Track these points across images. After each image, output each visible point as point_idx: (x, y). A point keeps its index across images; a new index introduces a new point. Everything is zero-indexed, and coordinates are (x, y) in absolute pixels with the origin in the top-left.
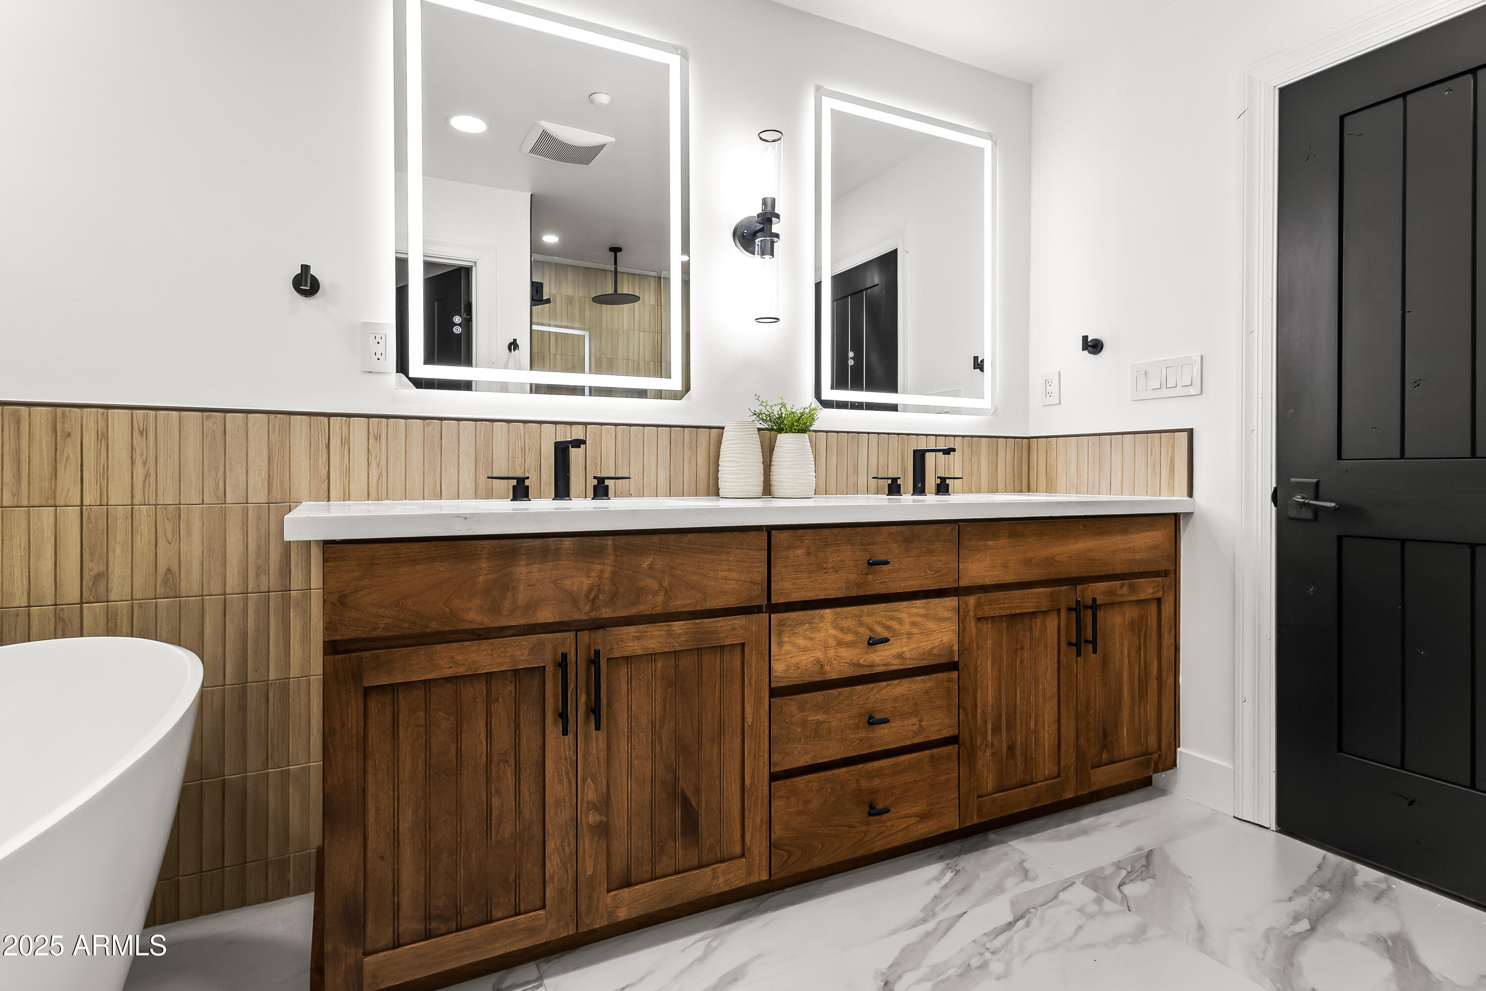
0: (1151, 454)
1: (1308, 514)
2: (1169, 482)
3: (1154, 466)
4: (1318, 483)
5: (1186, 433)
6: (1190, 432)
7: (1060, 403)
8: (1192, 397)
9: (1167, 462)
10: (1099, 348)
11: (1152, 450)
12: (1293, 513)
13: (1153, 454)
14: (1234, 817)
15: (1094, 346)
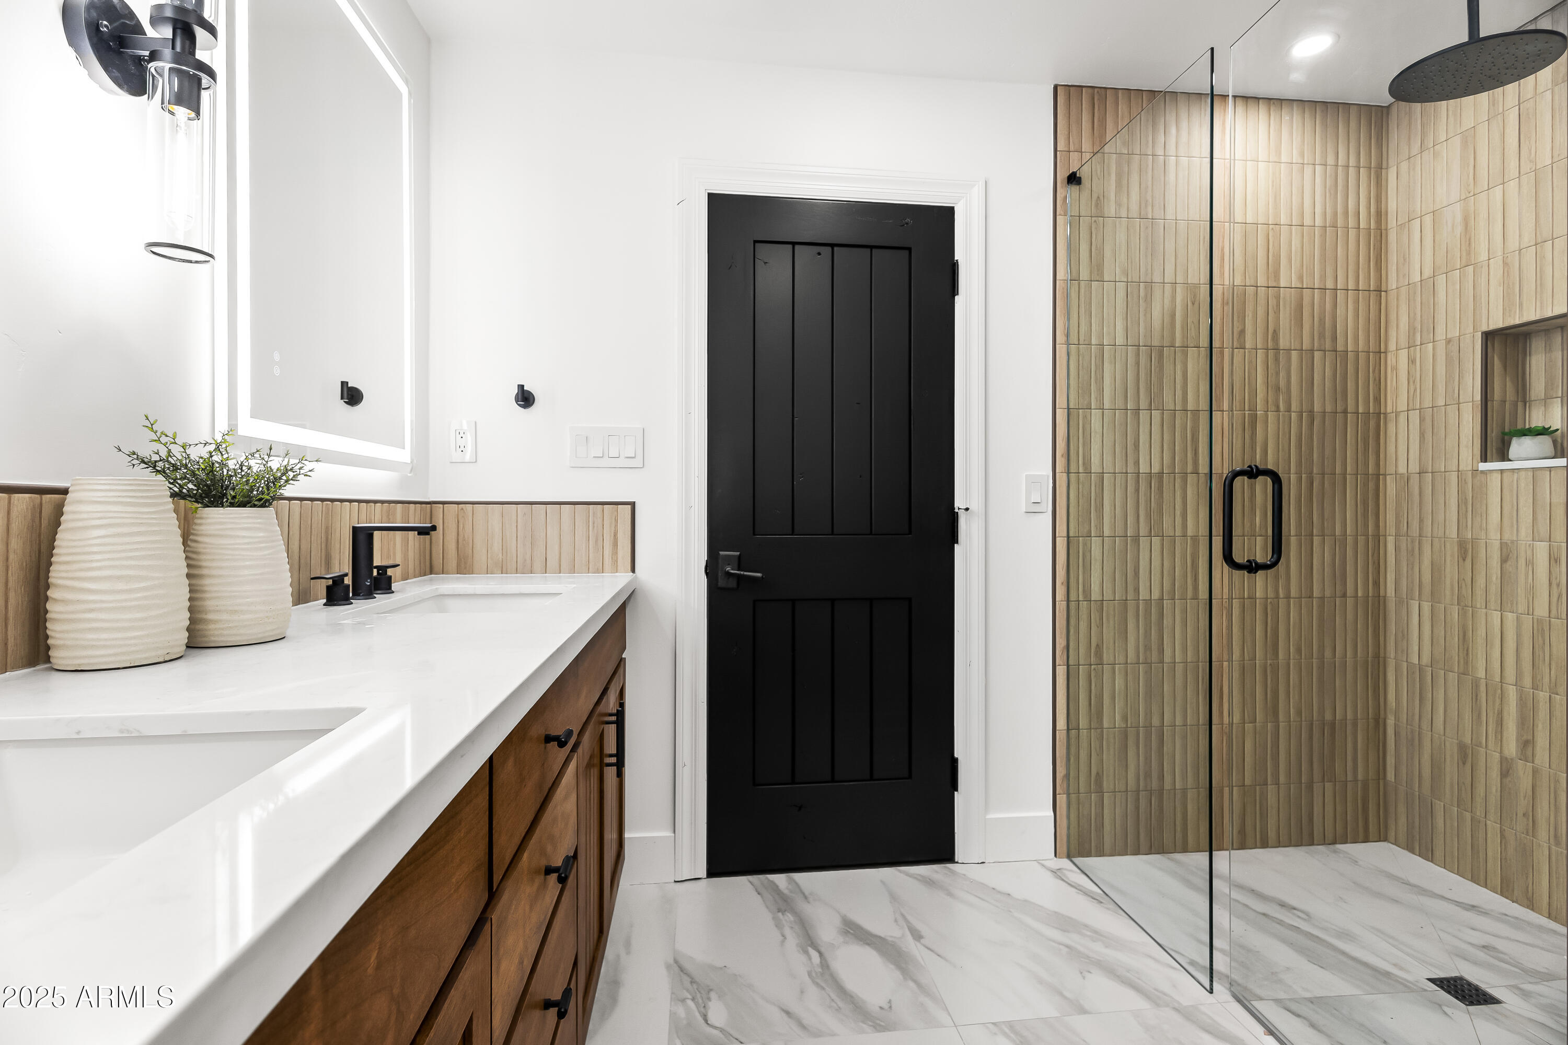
0: (594, 527)
1: (732, 583)
2: (612, 557)
3: (596, 541)
4: (739, 557)
5: (630, 506)
6: (633, 504)
7: (476, 462)
8: (633, 470)
9: (610, 536)
10: (531, 401)
11: (594, 523)
12: (722, 583)
13: (596, 528)
14: (675, 882)
15: (525, 398)
